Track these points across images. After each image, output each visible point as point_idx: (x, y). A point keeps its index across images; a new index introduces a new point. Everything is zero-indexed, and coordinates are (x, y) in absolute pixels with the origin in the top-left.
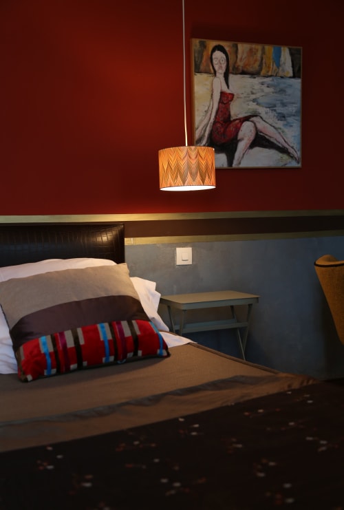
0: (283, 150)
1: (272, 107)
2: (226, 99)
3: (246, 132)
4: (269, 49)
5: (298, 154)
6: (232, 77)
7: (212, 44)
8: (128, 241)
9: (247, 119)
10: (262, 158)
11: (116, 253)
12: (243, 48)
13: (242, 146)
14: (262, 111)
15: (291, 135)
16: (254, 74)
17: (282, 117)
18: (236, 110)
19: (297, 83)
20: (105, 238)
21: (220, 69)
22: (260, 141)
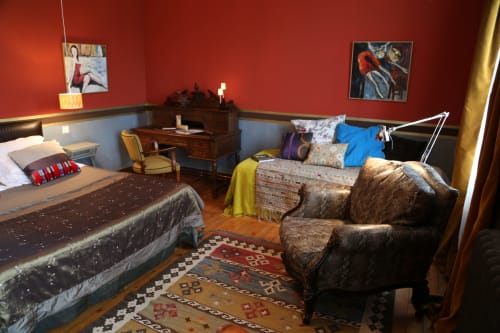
0: (101, 85)
1: (96, 69)
2: (78, 66)
3: (86, 79)
4: (93, 46)
5: (106, 86)
6: (80, 58)
7: (71, 45)
8: (44, 126)
9: (86, 74)
10: (94, 89)
11: (38, 131)
12: (83, 46)
13: (85, 84)
14: (92, 70)
15: (103, 79)
16: (88, 56)
17: (100, 72)
18: (82, 71)
19: (105, 59)
20: (32, 126)
21: (75, 55)
22: (92, 82)
